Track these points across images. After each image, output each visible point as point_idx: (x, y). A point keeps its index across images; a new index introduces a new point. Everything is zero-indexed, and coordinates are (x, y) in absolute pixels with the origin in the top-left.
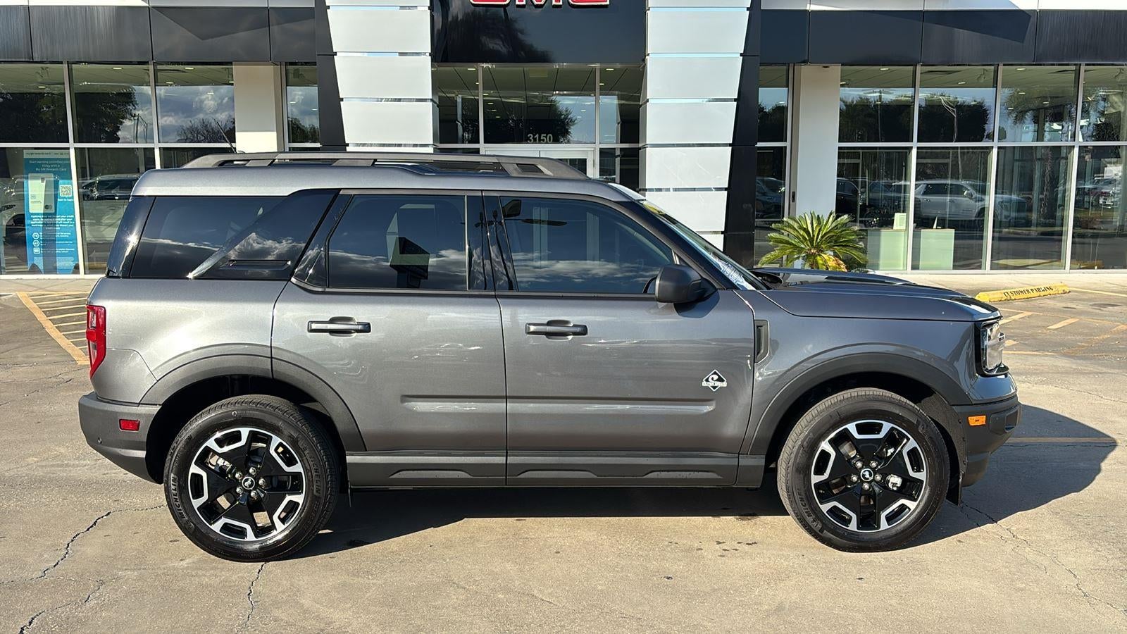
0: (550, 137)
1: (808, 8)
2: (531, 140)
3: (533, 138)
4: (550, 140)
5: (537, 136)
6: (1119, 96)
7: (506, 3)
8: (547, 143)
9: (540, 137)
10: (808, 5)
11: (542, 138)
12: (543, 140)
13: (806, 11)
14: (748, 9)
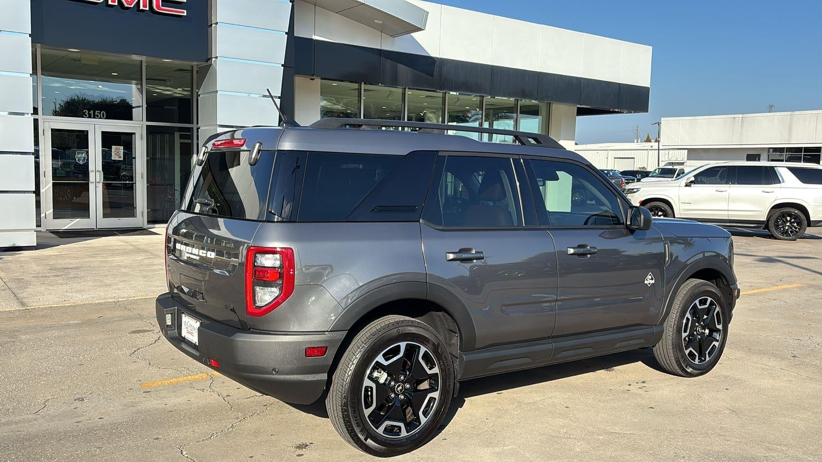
0: (103, 113)
1: (313, 38)
2: (86, 115)
3: (88, 113)
4: (103, 116)
5: (92, 112)
6: (433, 114)
7: (100, 1)
8: (100, 118)
9: (94, 113)
10: (313, 36)
11: (96, 114)
12: (98, 116)
13: (312, 39)
14: (286, 33)
